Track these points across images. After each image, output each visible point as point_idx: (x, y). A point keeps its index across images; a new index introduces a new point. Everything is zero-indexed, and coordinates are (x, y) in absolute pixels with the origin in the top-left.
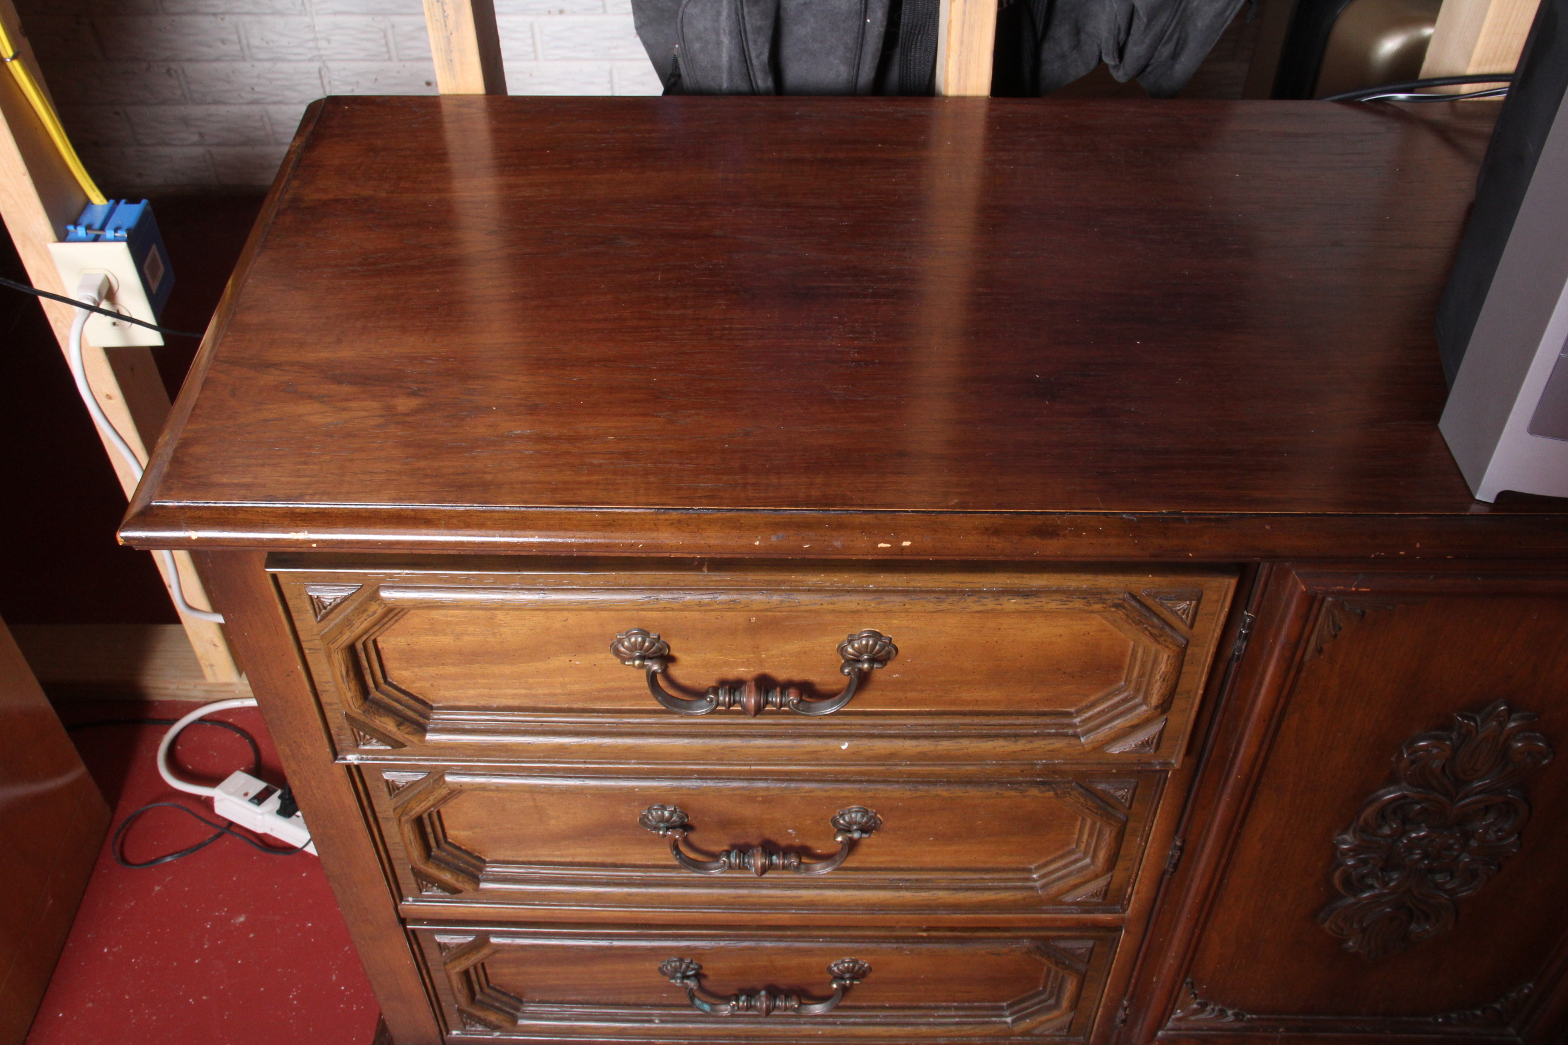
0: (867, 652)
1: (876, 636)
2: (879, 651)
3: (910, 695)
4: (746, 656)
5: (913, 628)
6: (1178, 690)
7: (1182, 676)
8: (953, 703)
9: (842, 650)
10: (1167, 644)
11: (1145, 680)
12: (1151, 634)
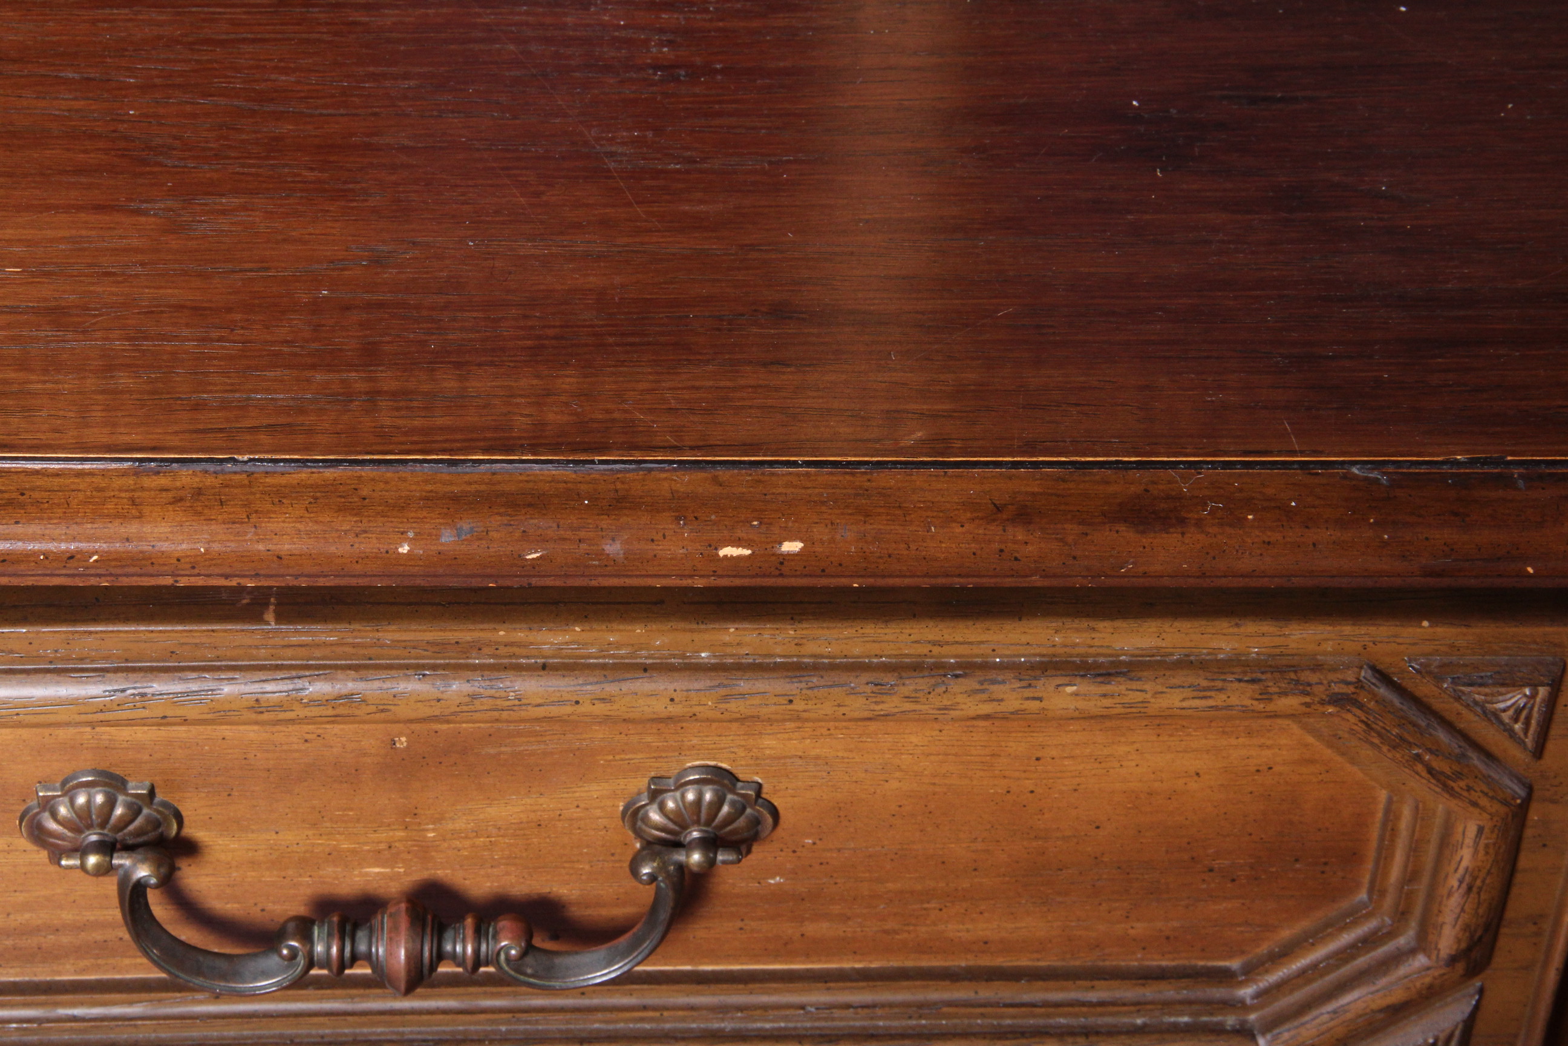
0: (698, 822)
1: (724, 779)
2: (730, 820)
3: (811, 929)
4: (383, 835)
5: (817, 757)
6: (1509, 914)
7: (1519, 878)
8: (922, 948)
10: (1474, 796)
11: (1422, 887)
12: (1430, 771)
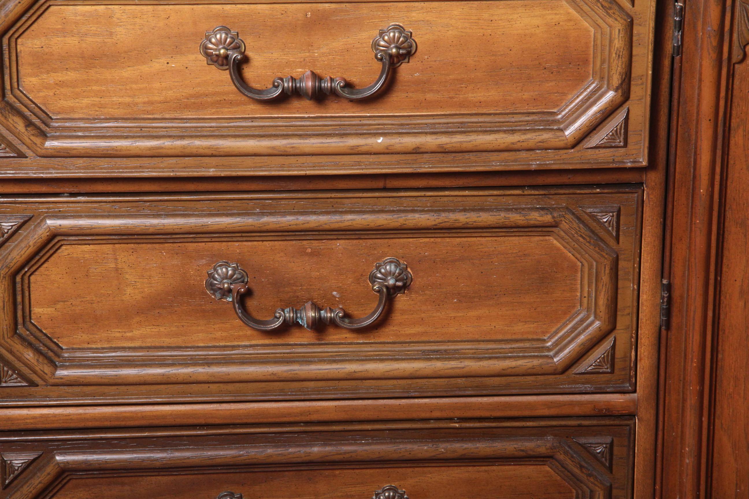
0: (394, 43)
1: (400, 29)
4: (302, 55)
5: (428, 21)
6: (633, 75)
7: (634, 59)
9: (376, 45)
10: (616, 16)
11: (606, 66)
